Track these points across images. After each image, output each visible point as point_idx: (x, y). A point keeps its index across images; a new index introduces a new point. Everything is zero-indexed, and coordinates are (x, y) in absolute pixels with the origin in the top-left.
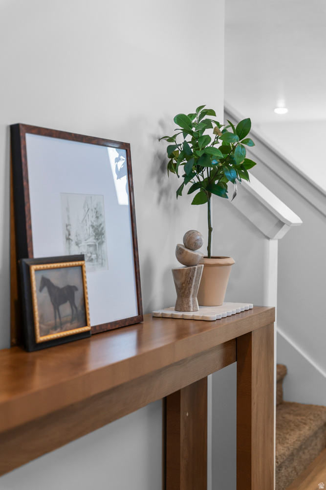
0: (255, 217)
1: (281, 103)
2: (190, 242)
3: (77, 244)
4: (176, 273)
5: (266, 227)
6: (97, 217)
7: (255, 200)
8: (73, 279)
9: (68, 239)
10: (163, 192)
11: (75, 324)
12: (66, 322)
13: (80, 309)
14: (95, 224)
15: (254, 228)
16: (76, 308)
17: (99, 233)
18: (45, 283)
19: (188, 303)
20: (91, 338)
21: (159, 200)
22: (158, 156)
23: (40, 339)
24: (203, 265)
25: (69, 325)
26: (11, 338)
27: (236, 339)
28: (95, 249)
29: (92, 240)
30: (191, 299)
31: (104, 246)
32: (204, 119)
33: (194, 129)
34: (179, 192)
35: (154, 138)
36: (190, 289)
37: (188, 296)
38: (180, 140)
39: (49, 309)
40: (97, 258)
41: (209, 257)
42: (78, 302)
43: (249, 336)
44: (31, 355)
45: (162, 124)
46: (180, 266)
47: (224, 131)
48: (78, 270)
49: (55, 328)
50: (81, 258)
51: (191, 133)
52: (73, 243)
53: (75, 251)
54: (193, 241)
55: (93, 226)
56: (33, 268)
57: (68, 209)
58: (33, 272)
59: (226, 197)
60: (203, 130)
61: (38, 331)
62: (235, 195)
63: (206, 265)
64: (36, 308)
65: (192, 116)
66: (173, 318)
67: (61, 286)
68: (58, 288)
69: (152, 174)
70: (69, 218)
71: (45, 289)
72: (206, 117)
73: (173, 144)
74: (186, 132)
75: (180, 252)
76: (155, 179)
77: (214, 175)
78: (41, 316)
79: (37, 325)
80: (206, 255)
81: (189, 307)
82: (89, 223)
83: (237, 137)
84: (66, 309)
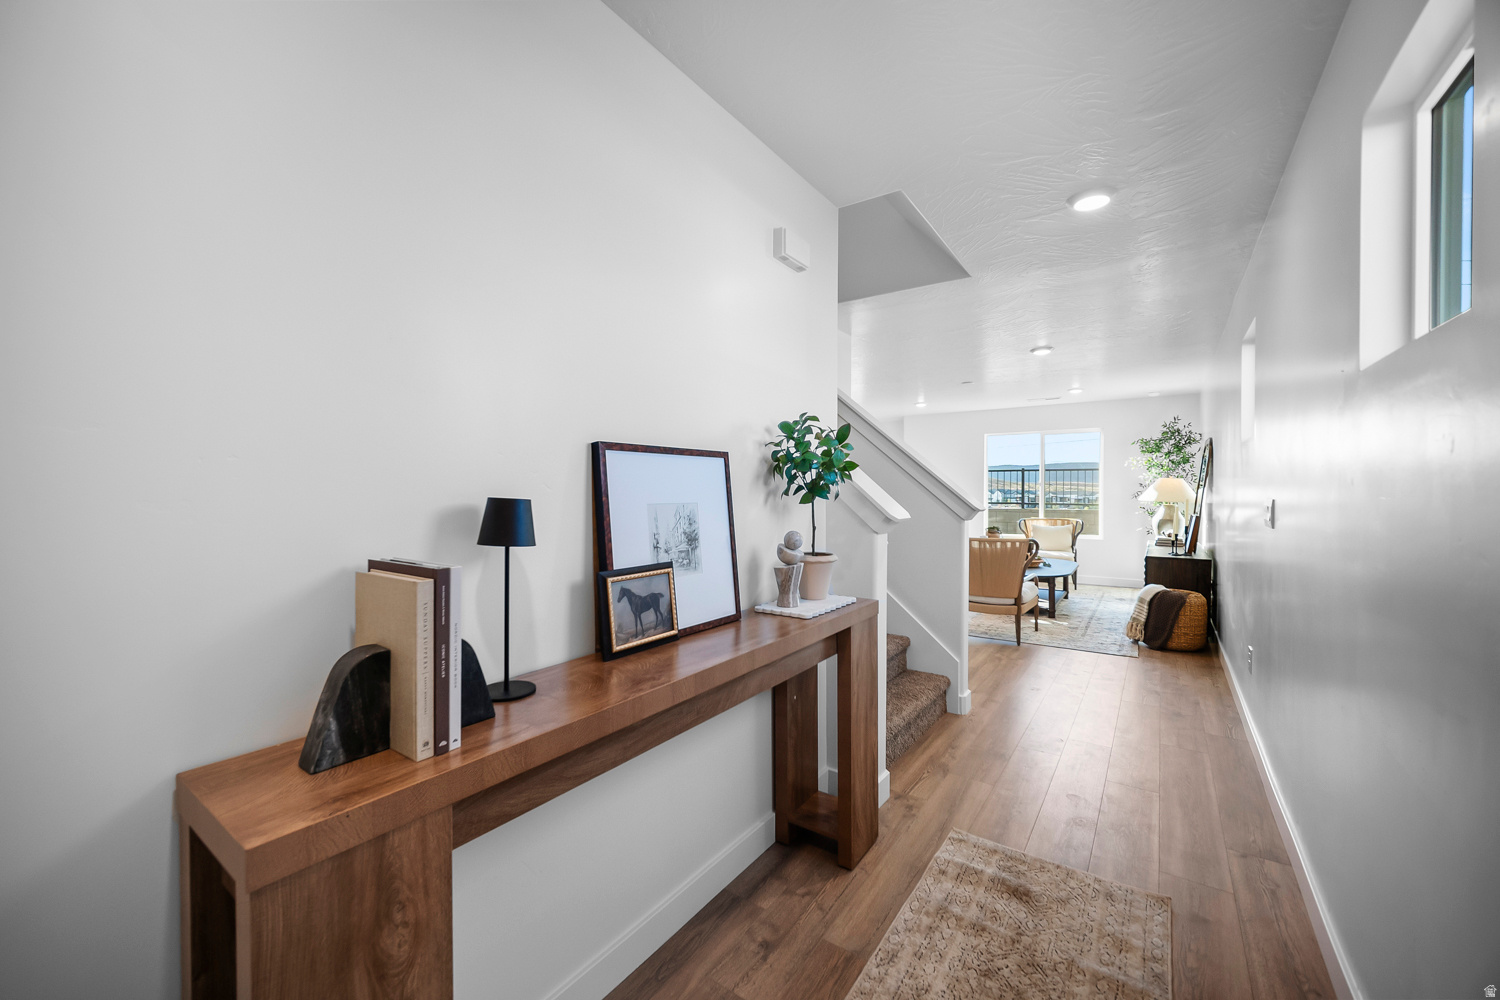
0: (863, 513)
1: (921, 399)
2: (790, 543)
3: (666, 552)
4: (777, 571)
5: (874, 522)
6: (690, 524)
7: (863, 498)
8: (658, 586)
9: (656, 547)
10: (770, 494)
11: (660, 628)
12: (649, 629)
13: (665, 614)
14: (687, 530)
15: (863, 524)
16: (661, 613)
17: (692, 539)
18: (625, 593)
19: (788, 600)
20: (678, 642)
21: (766, 501)
22: (765, 460)
23: (617, 648)
24: (803, 564)
25: (652, 631)
26: (596, 644)
27: (837, 634)
28: (688, 554)
29: (684, 546)
30: (791, 596)
31: (698, 551)
32: (806, 425)
33: (795, 435)
34: (786, 493)
35: (760, 444)
36: (789, 586)
37: (787, 593)
38: (784, 446)
39: (629, 617)
40: (689, 564)
41: (814, 554)
42: (663, 608)
43: (847, 632)
44: (608, 664)
45: (768, 431)
46: (782, 565)
47: (827, 435)
48: (665, 577)
49: (636, 636)
50: (669, 565)
51: (793, 439)
52: (662, 551)
53: (664, 558)
54: (792, 541)
55: (685, 533)
56: (610, 580)
57: (656, 519)
58: (609, 584)
59: (827, 498)
60: (804, 436)
61: (614, 642)
62: (837, 496)
63: (806, 563)
64: (612, 619)
65: (796, 422)
66: (772, 615)
67: (644, 594)
68: (640, 597)
69: (758, 477)
70: (657, 528)
71: (625, 599)
72: (809, 423)
73: (779, 448)
74: (790, 437)
75: (780, 552)
76: (761, 481)
77: (819, 476)
78: (620, 626)
79: (614, 636)
80: (811, 551)
81: (789, 603)
82: (681, 531)
83: (836, 442)
84: (649, 617)
